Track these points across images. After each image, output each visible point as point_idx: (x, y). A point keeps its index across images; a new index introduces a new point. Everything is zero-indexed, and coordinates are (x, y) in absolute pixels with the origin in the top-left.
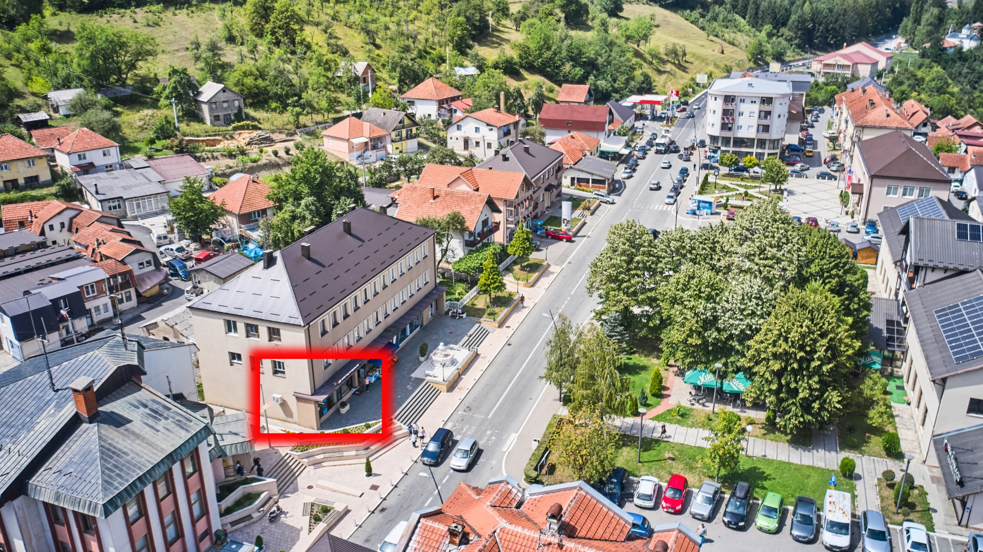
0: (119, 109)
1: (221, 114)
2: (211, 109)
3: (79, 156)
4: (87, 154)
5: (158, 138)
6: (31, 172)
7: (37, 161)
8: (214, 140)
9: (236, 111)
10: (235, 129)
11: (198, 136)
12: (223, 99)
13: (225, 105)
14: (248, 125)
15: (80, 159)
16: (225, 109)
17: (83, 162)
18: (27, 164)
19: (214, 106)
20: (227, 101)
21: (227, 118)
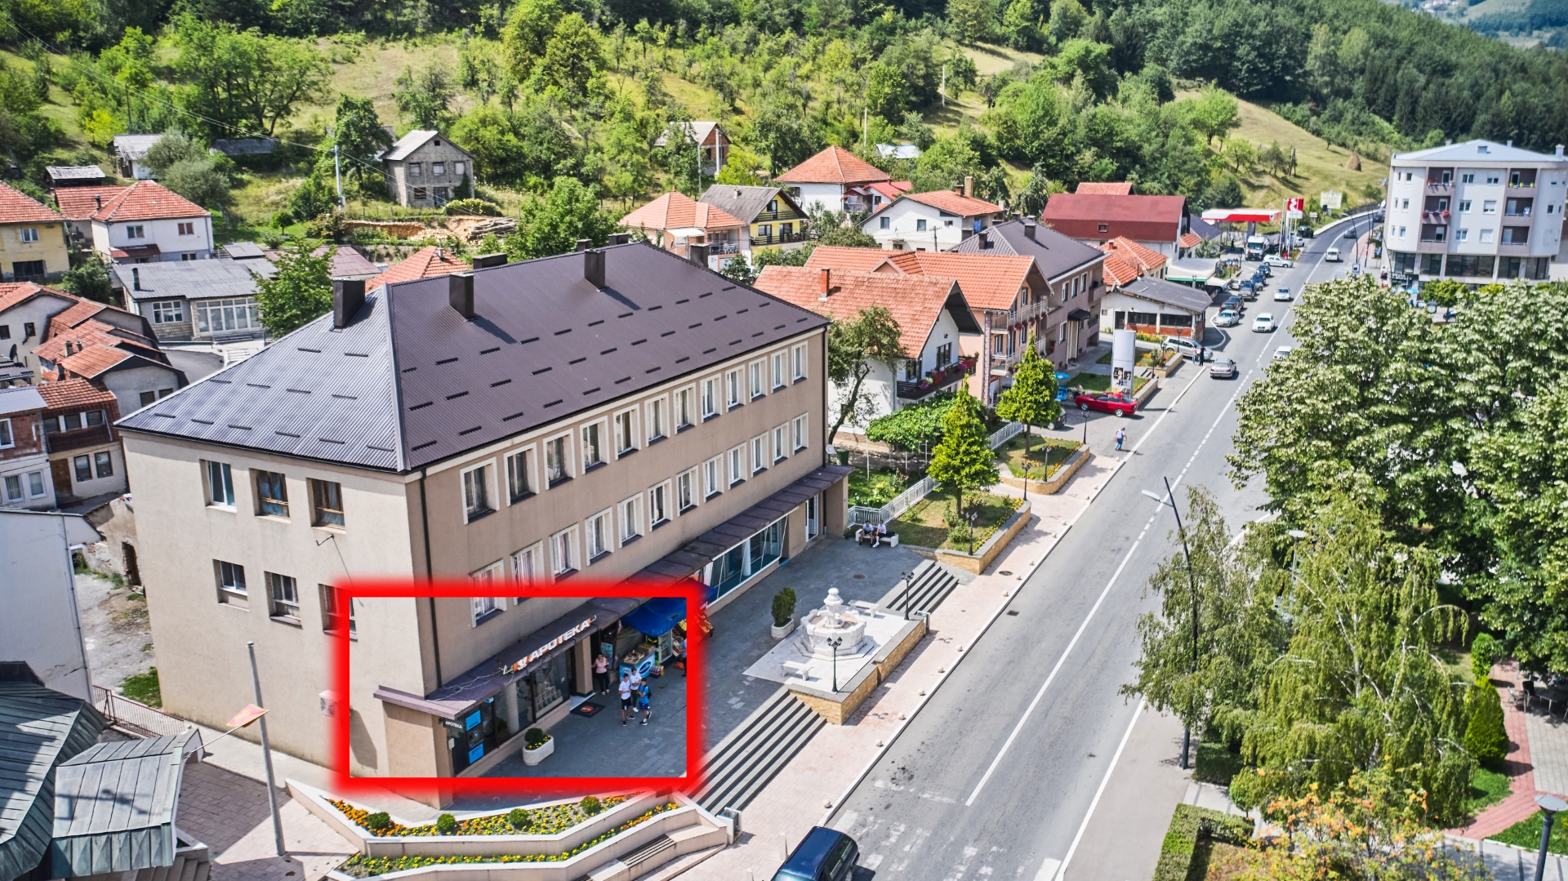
0: (245, 177)
1: (429, 187)
2: (409, 176)
3: (130, 229)
4: (146, 226)
5: (298, 215)
6: (29, 254)
7: (43, 233)
8: (408, 228)
9: (458, 184)
10: (450, 212)
11: (378, 220)
12: (434, 158)
13: (438, 170)
14: (476, 207)
15: (131, 235)
16: (439, 178)
17: (136, 242)
18: (21, 237)
19: (416, 170)
20: (441, 163)
21: (441, 195)
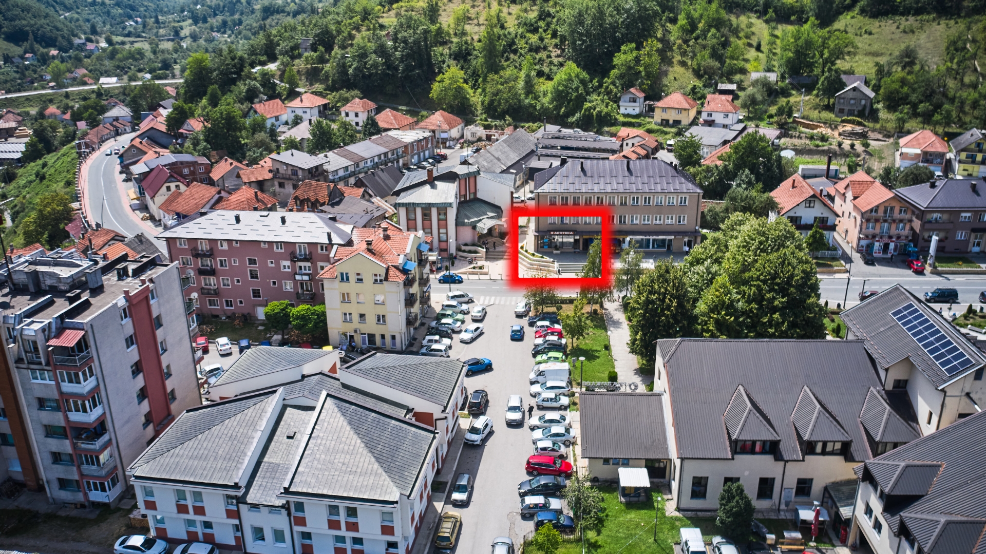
1: (846, 108)
4: (714, 114)
5: (776, 115)
6: (677, 118)
7: (683, 112)
8: (817, 126)
9: (860, 109)
11: (808, 120)
12: (851, 96)
13: (852, 102)
14: (854, 121)
15: (708, 116)
16: (852, 105)
17: (710, 118)
18: (677, 112)
19: (842, 101)
20: (854, 99)
21: (851, 113)
